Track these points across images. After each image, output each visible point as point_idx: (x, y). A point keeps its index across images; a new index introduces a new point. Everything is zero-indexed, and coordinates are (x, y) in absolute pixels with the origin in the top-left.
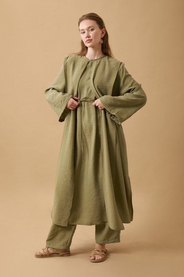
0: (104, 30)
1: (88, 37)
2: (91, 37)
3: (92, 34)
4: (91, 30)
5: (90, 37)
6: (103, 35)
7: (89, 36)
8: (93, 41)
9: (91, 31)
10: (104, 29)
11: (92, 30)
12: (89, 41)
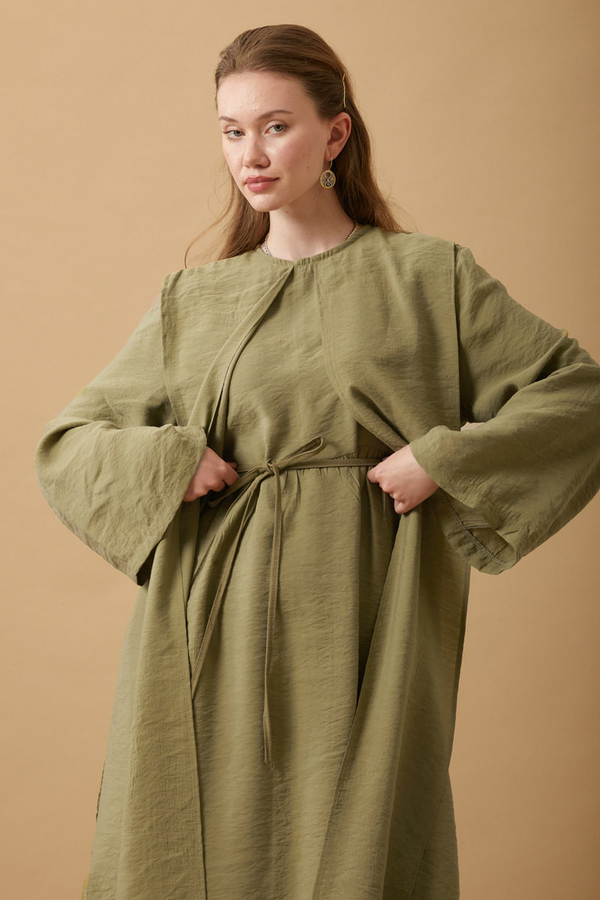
0: (346, 120)
1: (260, 167)
2: (272, 166)
3: (277, 147)
4: (278, 127)
5: (269, 165)
6: (337, 148)
7: (263, 161)
8: (285, 181)
9: (273, 131)
10: (345, 115)
11: (282, 128)
12: (259, 185)
